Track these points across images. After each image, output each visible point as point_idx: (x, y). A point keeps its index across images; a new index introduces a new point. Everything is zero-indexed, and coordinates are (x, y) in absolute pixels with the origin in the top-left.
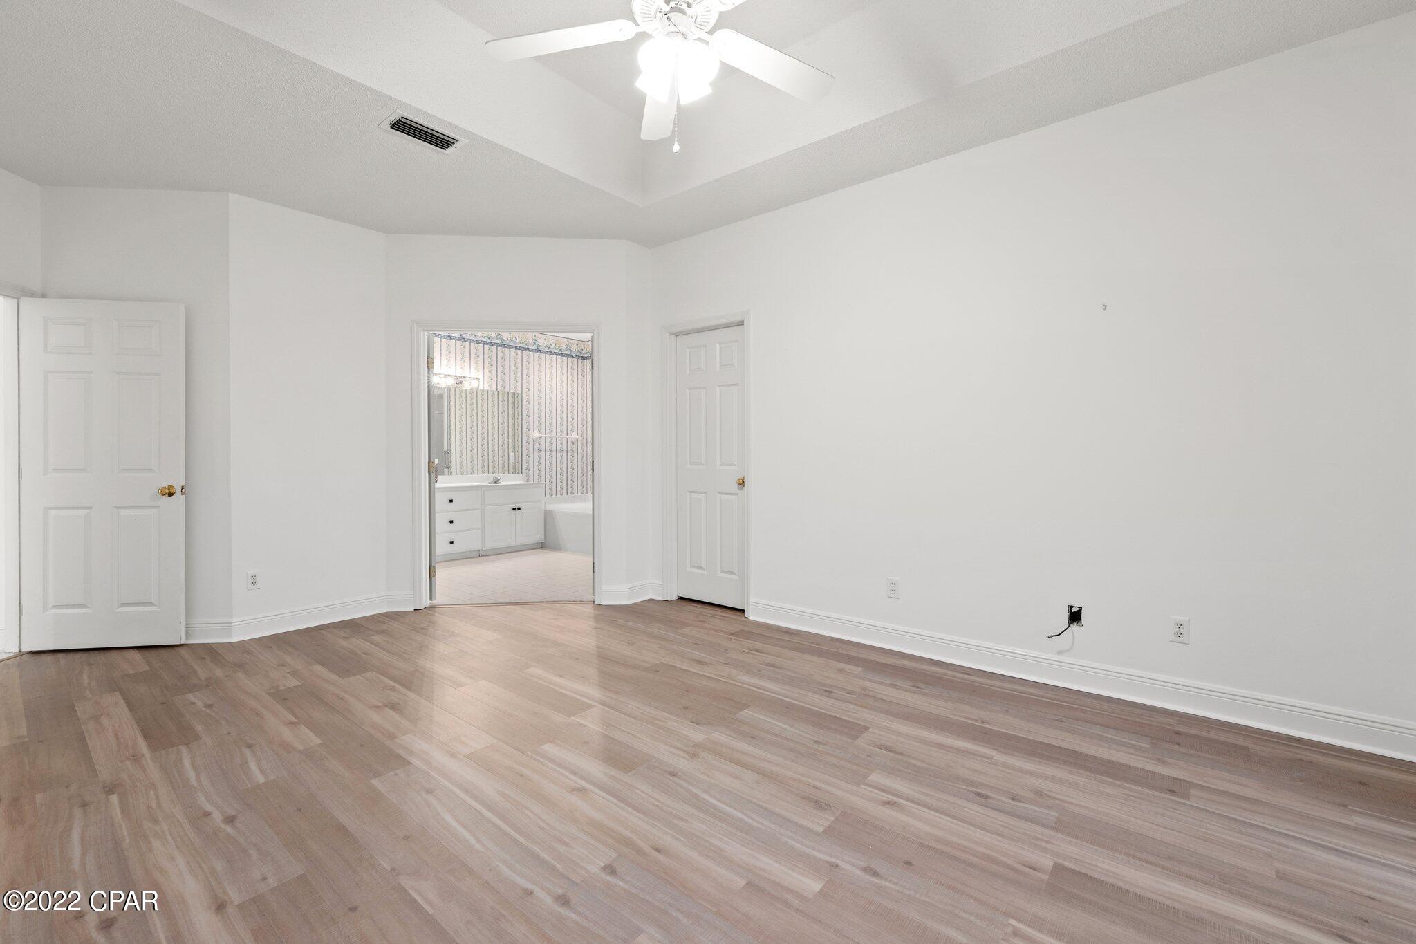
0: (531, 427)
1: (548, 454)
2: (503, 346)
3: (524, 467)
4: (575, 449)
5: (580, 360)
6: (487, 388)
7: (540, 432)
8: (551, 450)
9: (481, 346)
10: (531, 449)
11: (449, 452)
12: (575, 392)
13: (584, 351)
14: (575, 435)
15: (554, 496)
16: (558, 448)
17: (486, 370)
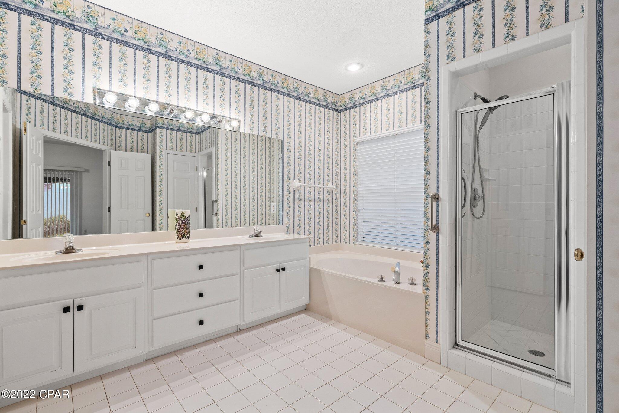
0: (292, 178)
1: (307, 203)
2: (265, 88)
3: (285, 218)
4: (330, 199)
5: (335, 113)
6: (248, 131)
7: (300, 181)
8: (310, 200)
9: (242, 85)
10: (291, 199)
11: (216, 201)
12: (331, 143)
13: (339, 104)
14: (330, 185)
15: (312, 246)
16: (316, 198)
17: (248, 112)
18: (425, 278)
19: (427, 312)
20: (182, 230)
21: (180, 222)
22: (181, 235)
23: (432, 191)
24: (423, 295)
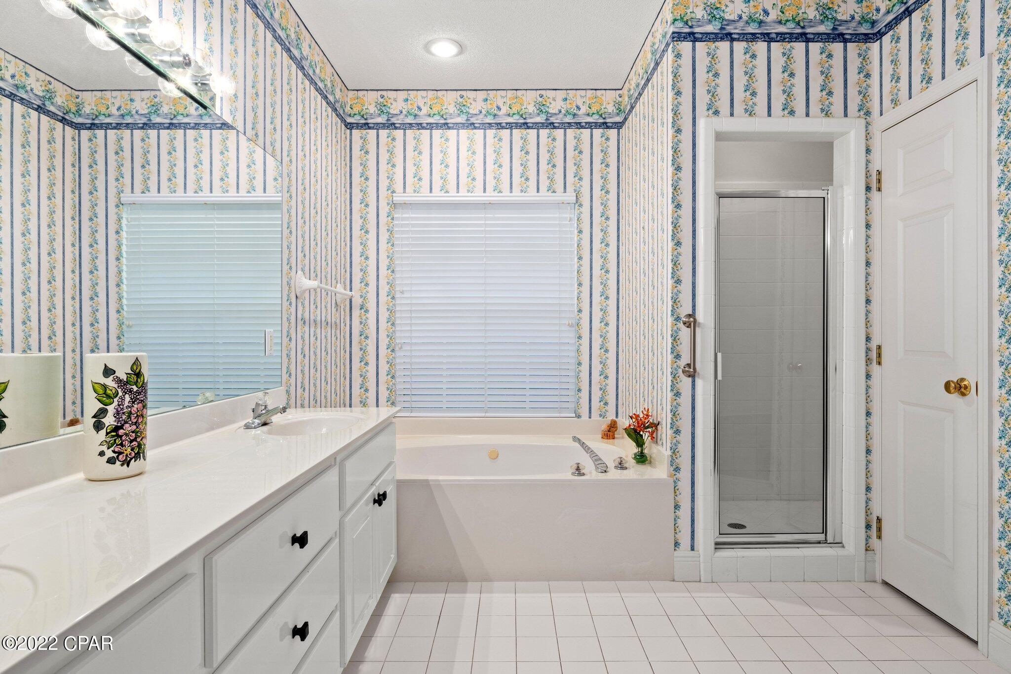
0: (294, 266)
1: (312, 331)
4: (338, 321)
12: (339, 194)
16: (323, 318)
18: (674, 453)
19: (677, 507)
20: (134, 427)
21: (127, 398)
22: (129, 450)
23: (685, 309)
24: (671, 480)
